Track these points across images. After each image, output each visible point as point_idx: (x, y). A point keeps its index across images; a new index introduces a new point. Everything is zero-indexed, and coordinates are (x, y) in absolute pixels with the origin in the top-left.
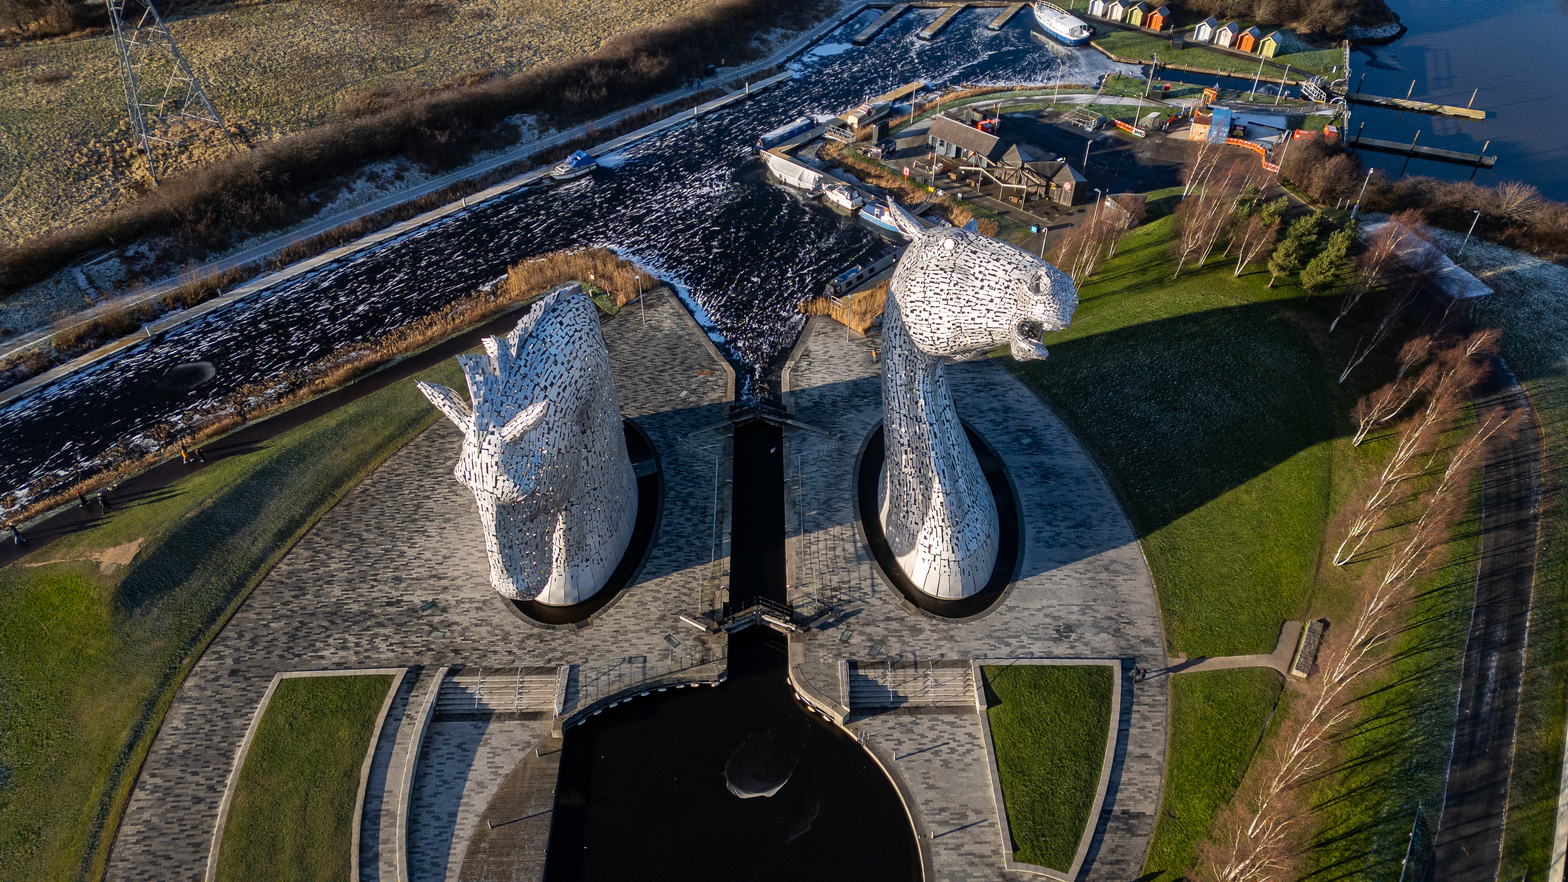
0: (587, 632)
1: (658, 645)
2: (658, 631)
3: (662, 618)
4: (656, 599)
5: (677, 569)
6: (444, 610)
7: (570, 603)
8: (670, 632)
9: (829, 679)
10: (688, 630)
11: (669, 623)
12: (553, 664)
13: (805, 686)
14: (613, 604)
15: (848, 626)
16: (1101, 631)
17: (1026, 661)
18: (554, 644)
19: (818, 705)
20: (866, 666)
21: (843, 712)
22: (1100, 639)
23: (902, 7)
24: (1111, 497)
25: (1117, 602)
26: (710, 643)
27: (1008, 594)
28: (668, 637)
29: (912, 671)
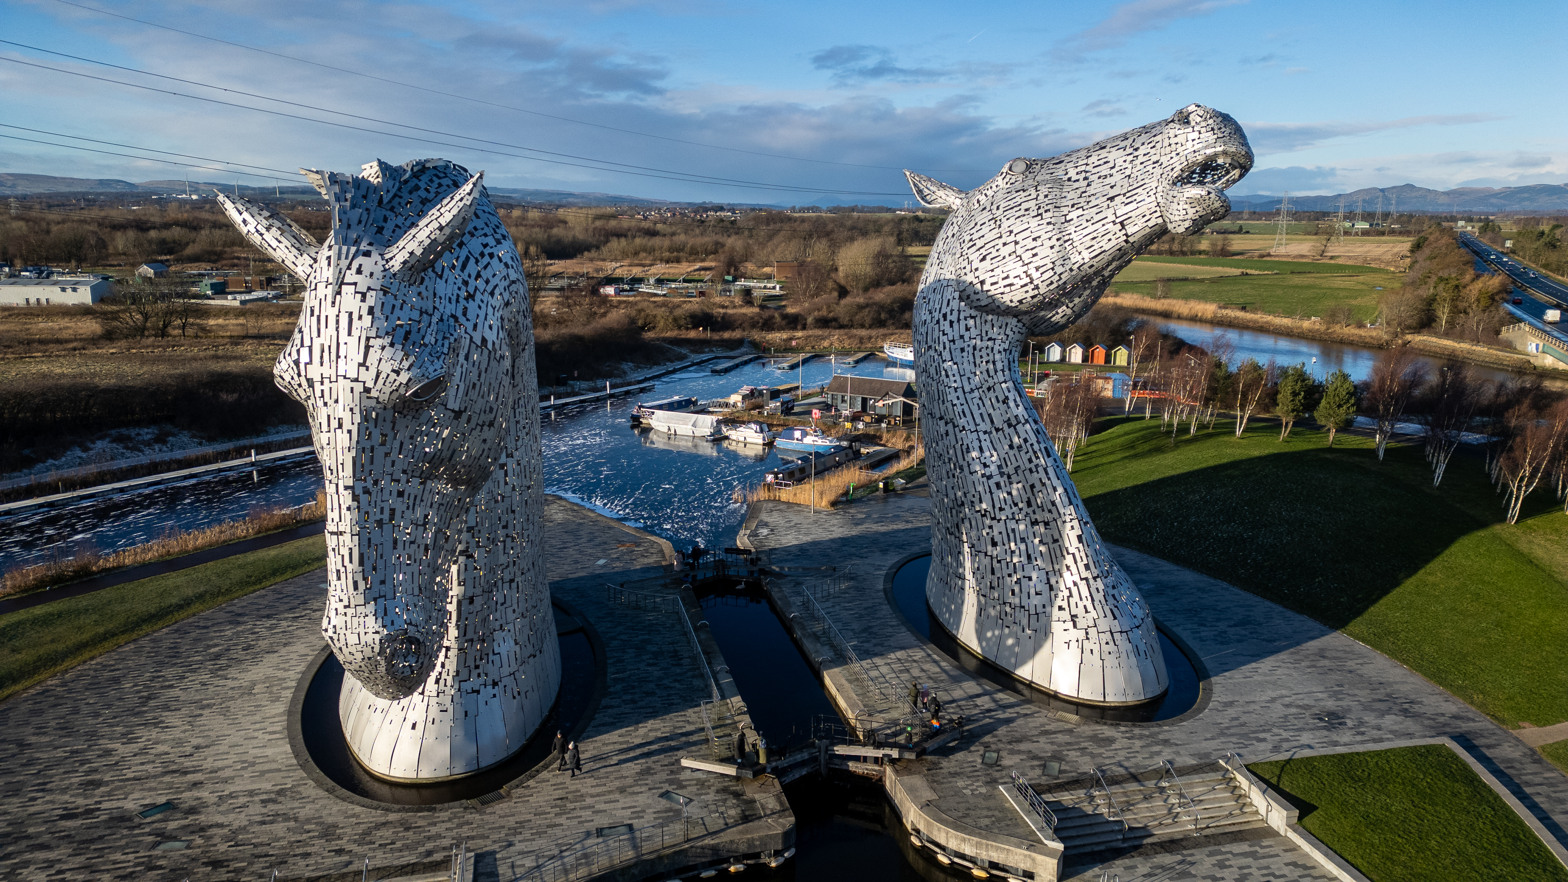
0: (500, 808)
1: (649, 806)
2: (643, 789)
3: (647, 772)
5: (652, 715)
6: (192, 811)
7: (460, 770)
8: (666, 787)
9: (996, 813)
10: (702, 784)
11: (663, 776)
12: (438, 857)
13: (959, 824)
14: (546, 767)
15: (987, 746)
16: (1382, 714)
17: (1307, 753)
18: (434, 830)
19: (996, 857)
20: (1050, 789)
21: (1050, 853)
22: (1389, 721)
23: (751, 356)
24: (1258, 599)
25: (1374, 685)
26: (752, 791)
27: (1209, 691)
28: (665, 795)
29: (1133, 786)
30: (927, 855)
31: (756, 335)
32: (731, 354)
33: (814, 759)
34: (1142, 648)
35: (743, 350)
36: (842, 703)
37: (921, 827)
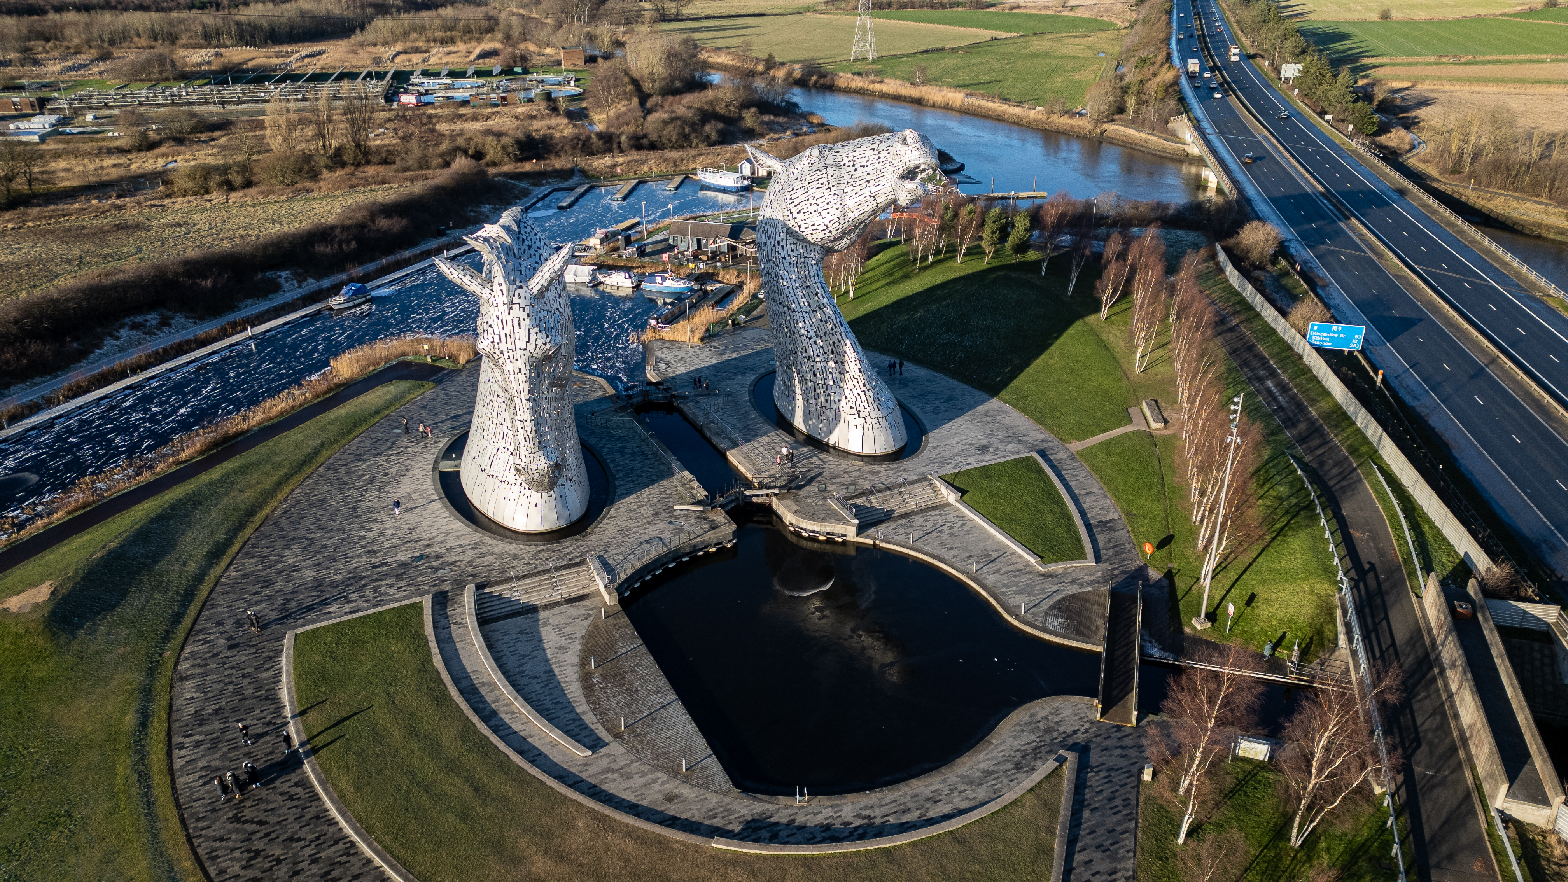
0: (593, 538)
1: (665, 528)
2: (659, 521)
3: (657, 514)
4: (642, 506)
5: (647, 486)
6: (438, 557)
7: (563, 524)
8: (671, 519)
9: (828, 511)
10: (686, 516)
11: (666, 515)
12: (577, 560)
13: (812, 518)
14: (604, 517)
15: (820, 482)
16: (1008, 443)
17: (969, 467)
18: (567, 551)
19: (829, 530)
20: (851, 498)
21: (853, 525)
22: (1011, 447)
23: (586, 187)
24: (959, 383)
25: (1007, 428)
26: (711, 516)
27: (927, 441)
28: (670, 523)
29: (889, 492)
30: (797, 534)
31: (583, 162)
32: (567, 184)
33: (737, 499)
34: (893, 423)
35: (576, 179)
36: (742, 469)
37: (794, 522)
